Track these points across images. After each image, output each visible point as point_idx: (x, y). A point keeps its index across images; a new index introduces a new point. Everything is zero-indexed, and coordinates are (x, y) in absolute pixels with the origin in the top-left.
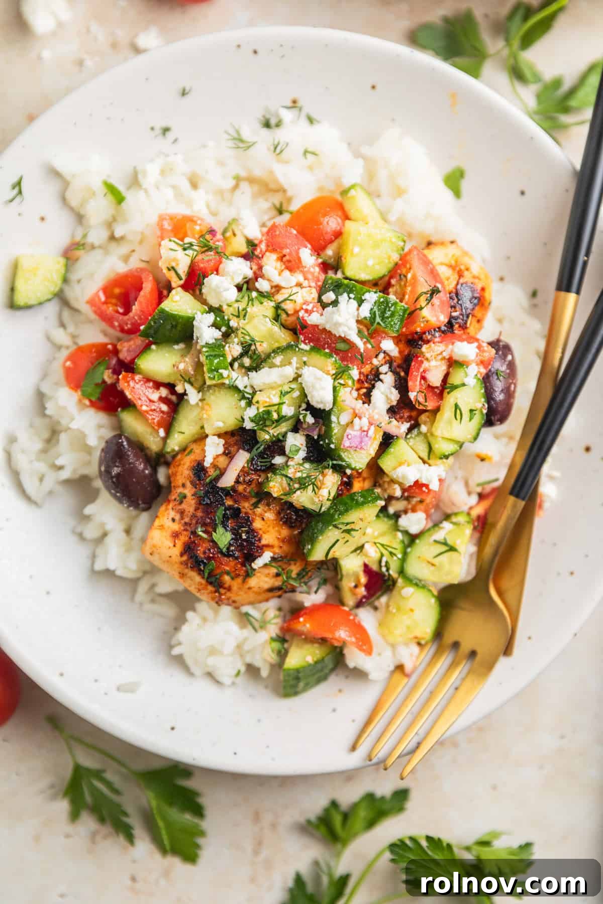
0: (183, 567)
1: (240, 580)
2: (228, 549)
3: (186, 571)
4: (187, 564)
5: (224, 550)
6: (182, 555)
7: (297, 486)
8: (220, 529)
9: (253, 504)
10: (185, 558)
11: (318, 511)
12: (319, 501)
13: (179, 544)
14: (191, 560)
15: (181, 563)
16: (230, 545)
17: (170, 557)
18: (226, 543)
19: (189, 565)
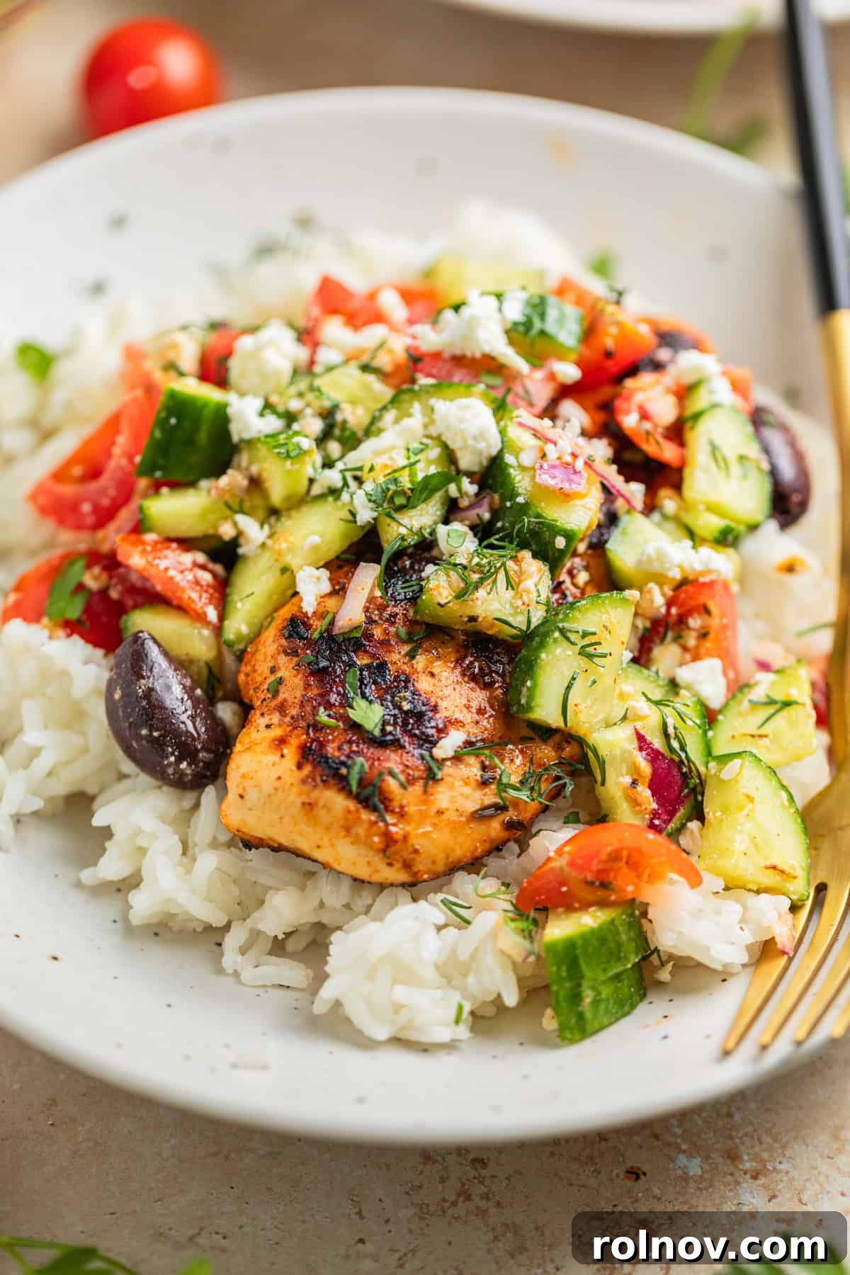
0: (306, 788)
1: (417, 788)
2: (383, 730)
3: (315, 794)
4: (314, 780)
5: (377, 732)
6: (299, 766)
7: (476, 577)
8: (360, 703)
9: (407, 654)
10: (307, 769)
11: (524, 628)
12: (524, 604)
13: (291, 752)
14: (319, 769)
15: (304, 781)
16: (385, 723)
17: (279, 778)
18: (377, 721)
19: (318, 779)
